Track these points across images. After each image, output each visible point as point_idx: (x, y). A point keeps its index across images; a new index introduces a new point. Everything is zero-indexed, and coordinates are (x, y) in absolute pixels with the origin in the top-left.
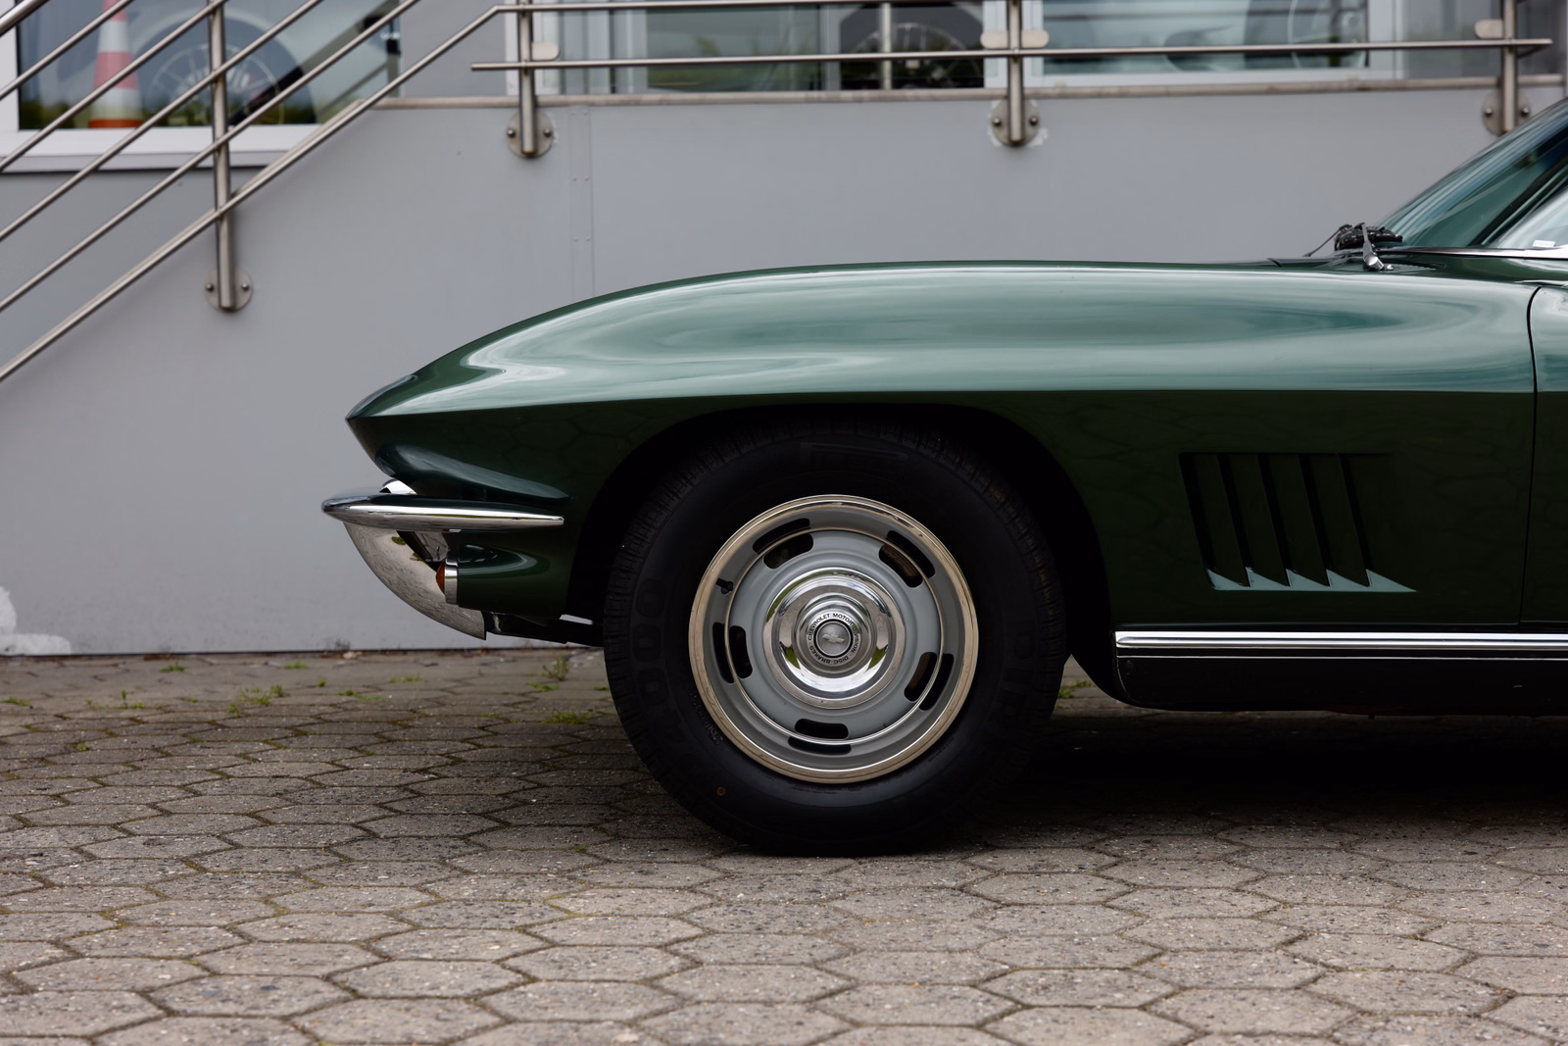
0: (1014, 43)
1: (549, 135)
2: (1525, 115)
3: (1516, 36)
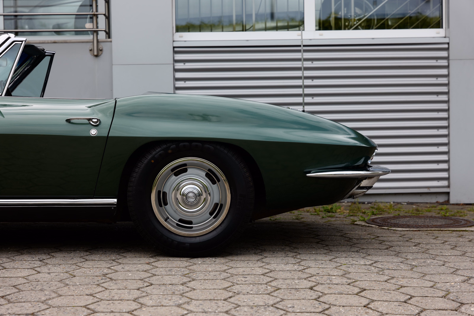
2: (101, 50)
3: (97, 28)
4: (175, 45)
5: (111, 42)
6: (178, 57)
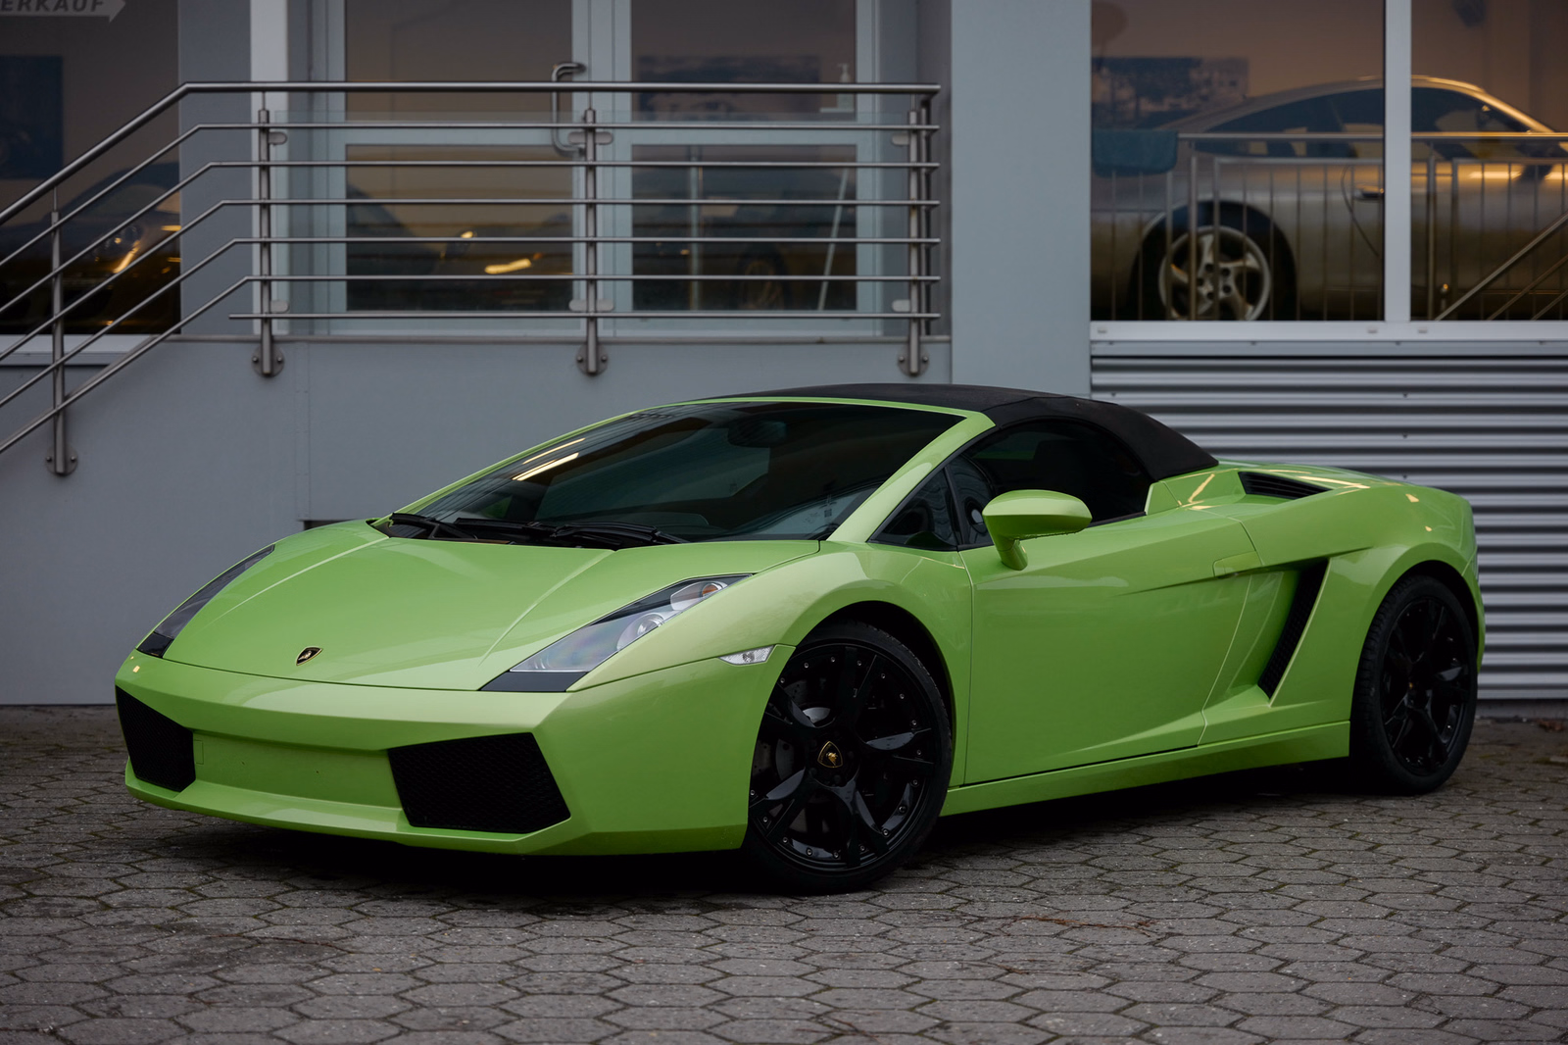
0: (592, 309)
1: (280, 362)
2: (925, 362)
3: (920, 311)
4: (1094, 353)
5: (949, 341)
6: (1101, 379)
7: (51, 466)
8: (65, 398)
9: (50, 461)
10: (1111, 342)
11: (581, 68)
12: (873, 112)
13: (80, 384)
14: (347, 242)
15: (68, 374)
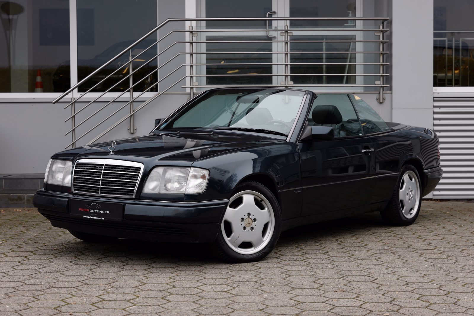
0: (287, 84)
2: (384, 99)
3: (383, 84)
4: (435, 96)
5: (392, 93)
6: (436, 104)
7: (129, 131)
8: (133, 111)
9: (129, 129)
10: (438, 93)
11: (275, 13)
12: (361, 26)
13: (138, 107)
14: (206, 65)
15: (134, 103)
